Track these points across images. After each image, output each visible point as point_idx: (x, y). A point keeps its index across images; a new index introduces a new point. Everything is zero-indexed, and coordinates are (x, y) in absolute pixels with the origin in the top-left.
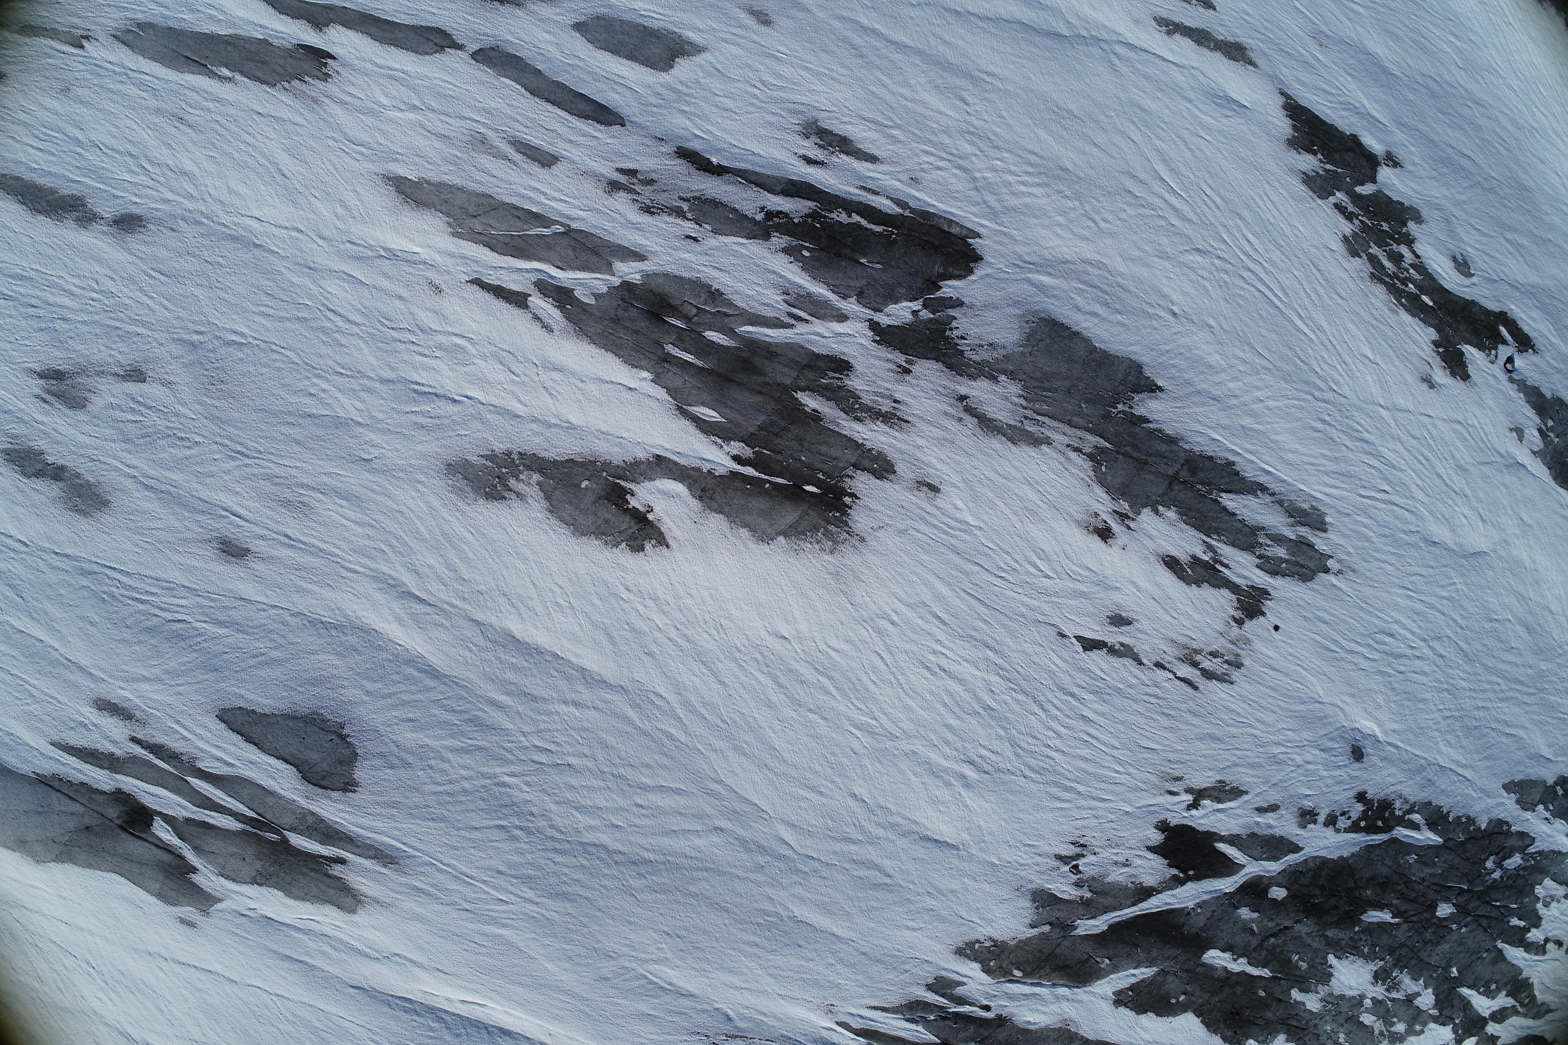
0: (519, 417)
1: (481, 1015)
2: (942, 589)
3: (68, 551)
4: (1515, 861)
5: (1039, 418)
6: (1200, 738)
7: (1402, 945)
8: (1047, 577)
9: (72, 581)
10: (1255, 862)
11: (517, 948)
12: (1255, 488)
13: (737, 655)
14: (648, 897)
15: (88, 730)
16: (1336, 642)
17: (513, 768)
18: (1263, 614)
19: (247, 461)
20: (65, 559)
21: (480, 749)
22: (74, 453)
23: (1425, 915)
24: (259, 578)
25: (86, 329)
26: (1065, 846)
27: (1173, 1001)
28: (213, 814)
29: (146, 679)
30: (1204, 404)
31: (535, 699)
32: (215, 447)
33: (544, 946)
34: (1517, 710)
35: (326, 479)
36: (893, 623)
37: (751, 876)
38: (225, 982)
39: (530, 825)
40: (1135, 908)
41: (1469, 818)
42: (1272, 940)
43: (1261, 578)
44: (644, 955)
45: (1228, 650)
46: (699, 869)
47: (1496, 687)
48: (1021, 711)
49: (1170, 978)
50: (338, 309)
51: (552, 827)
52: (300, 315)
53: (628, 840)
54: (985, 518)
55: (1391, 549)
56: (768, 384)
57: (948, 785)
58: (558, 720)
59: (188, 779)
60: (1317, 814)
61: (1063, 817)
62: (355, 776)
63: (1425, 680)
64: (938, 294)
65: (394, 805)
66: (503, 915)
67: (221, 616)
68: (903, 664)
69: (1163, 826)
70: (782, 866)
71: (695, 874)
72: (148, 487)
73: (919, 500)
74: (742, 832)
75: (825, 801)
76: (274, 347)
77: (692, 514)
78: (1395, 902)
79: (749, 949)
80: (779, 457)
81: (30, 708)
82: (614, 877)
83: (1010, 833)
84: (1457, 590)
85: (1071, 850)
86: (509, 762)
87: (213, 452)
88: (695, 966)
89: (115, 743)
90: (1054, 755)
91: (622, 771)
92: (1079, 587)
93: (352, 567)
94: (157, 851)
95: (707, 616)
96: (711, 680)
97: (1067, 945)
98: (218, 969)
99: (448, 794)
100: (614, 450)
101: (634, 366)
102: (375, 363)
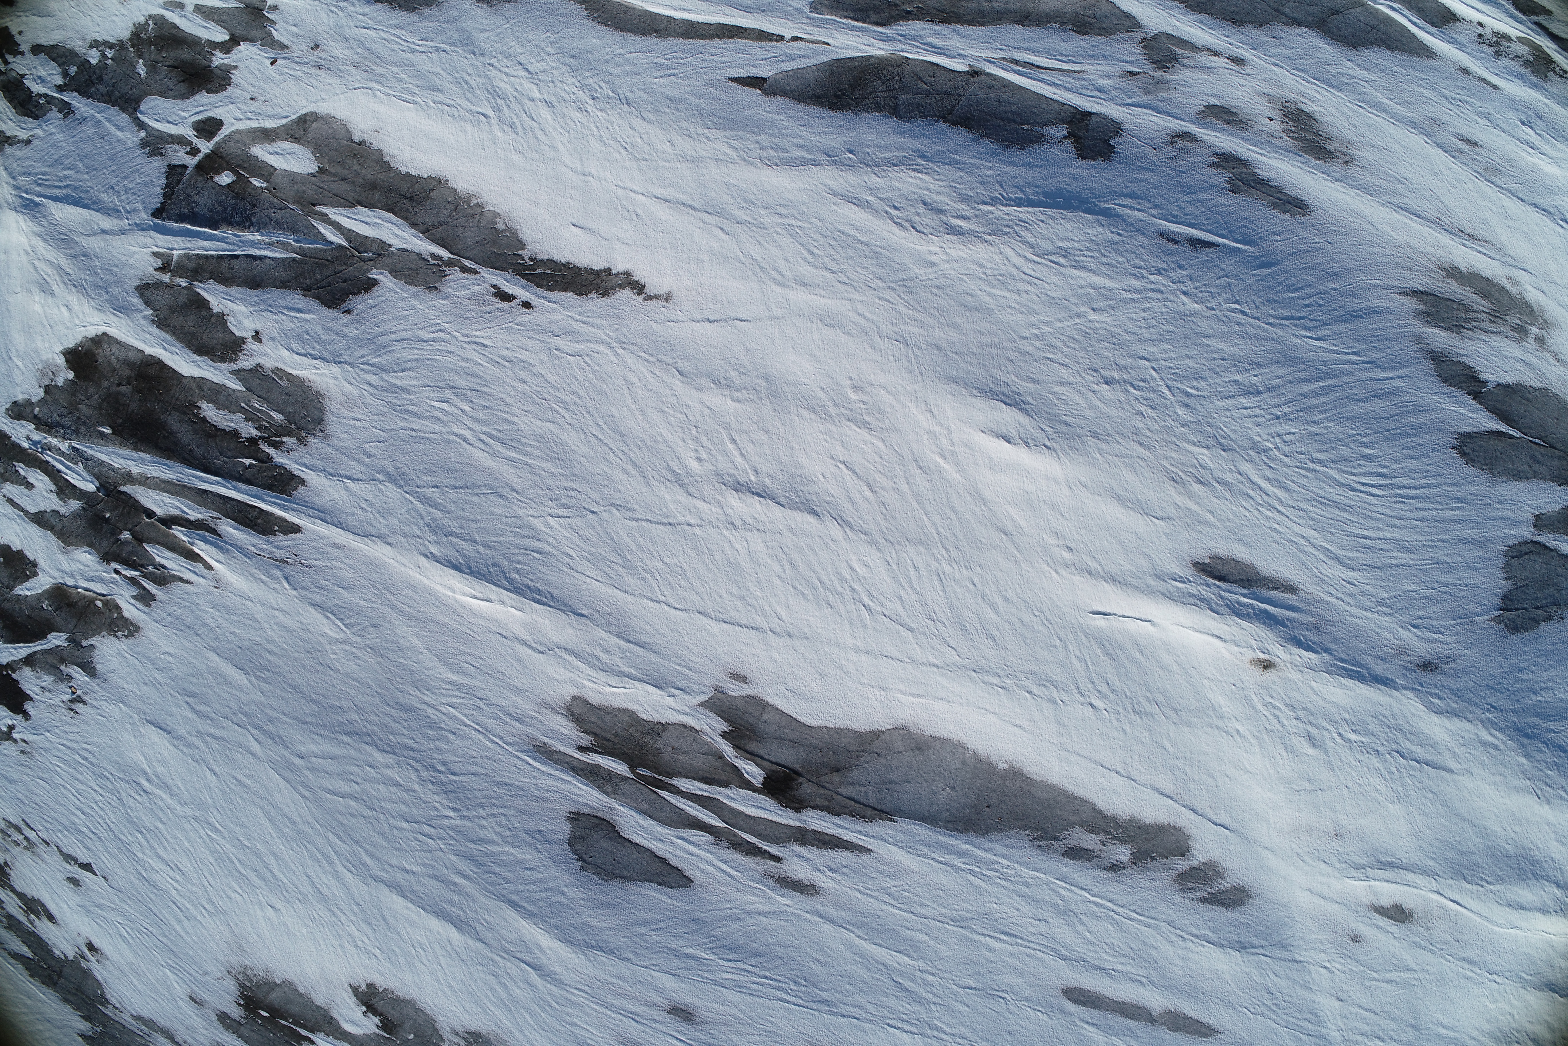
1: (476, 587)
2: (178, 927)
3: (842, 1019)
8: (119, 923)
9: (838, 996)
11: (440, 660)
13: (300, 897)
14: (345, 703)
15: (828, 866)
17: (446, 822)
20: (846, 1013)
21: (473, 841)
24: (659, 991)
26: (81, 712)
27: (1, 559)
28: (700, 793)
29: (763, 914)
31: (436, 877)
33: (419, 662)
36: (204, 908)
37: (275, 715)
38: (711, 612)
44: (347, 648)
45: (10, 846)
46: (311, 724)
48: (120, 826)
49: (6, 583)
51: (417, 770)
53: (362, 754)
54: (161, 974)
57: (157, 776)
58: (417, 859)
59: (722, 825)
61: (85, 737)
62: (570, 826)
65: (538, 799)
66: (451, 693)
67: (692, 963)
68: (195, 875)
69: (26, 715)
70: (256, 721)
71: (314, 721)
73: (200, 994)
74: (285, 752)
75: (233, 773)
77: (336, 1008)
79: (274, 649)
80: (286, 1038)
81: (893, 883)
82: (370, 723)
83: (115, 729)
85: (78, 708)
86: (452, 828)
88: (310, 635)
89: (799, 856)
90: (97, 788)
91: (370, 814)
92: (100, 912)
93: (581, 993)
94: (762, 752)
95: (322, 929)
96: (316, 880)
97: (71, 627)
98: (716, 628)
99: (496, 806)
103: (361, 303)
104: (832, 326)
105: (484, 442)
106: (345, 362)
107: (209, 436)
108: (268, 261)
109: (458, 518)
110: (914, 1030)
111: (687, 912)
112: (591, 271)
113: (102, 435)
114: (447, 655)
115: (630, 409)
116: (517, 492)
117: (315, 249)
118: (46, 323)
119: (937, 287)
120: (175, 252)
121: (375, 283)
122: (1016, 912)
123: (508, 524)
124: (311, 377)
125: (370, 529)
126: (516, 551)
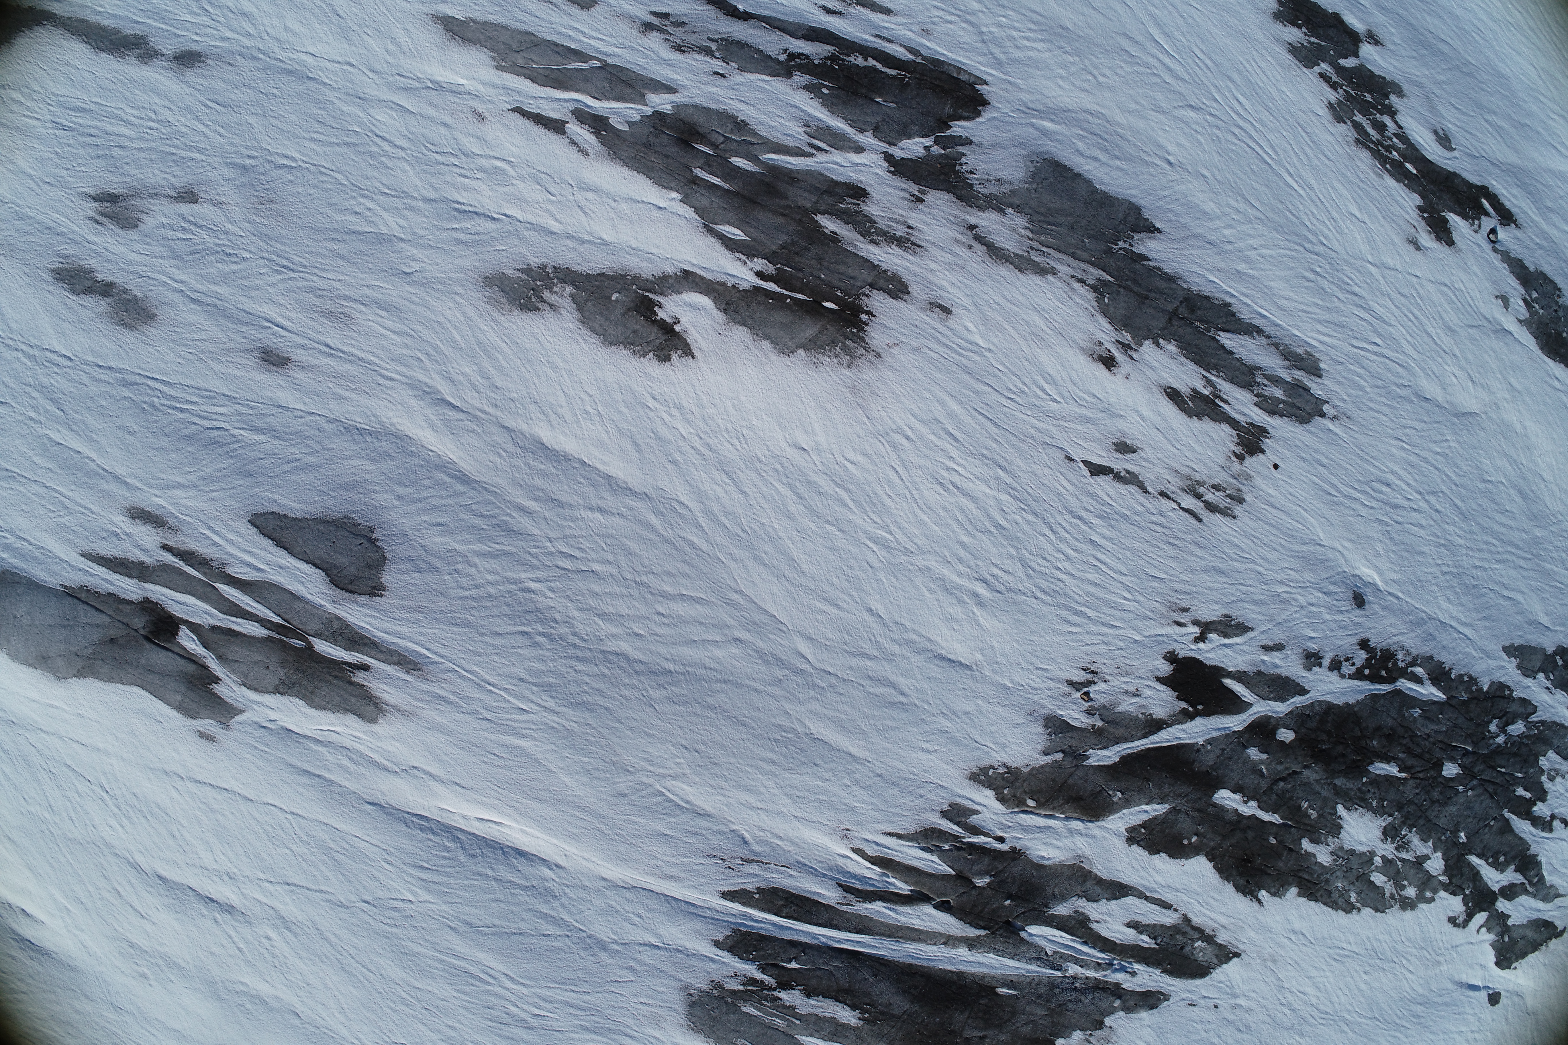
0: (554, 233)
1: (497, 834)
2: (954, 406)
3: (112, 364)
4: (1517, 728)
5: (1044, 249)
6: (1206, 570)
7: (1410, 802)
8: (1054, 401)
9: (114, 393)
10: (1262, 702)
11: (536, 760)
12: (1251, 330)
13: (758, 465)
14: (668, 708)
15: (120, 540)
16: (1334, 486)
17: (539, 574)
18: (1263, 452)
19: (292, 275)
20: (108, 372)
21: (506, 554)
22: (123, 270)
23: (1432, 772)
24: (297, 386)
25: (143, 155)
26: (1076, 671)
27: (1185, 842)
28: (239, 620)
29: (180, 486)
30: (1200, 247)
31: (561, 505)
32: (261, 262)
33: (563, 758)
34: (1513, 573)
35: (367, 291)
36: (907, 438)
37: (769, 689)
38: (241, 801)
39: (553, 631)
40: (1145, 741)
41: (1470, 677)
42: (1282, 784)
43: (1259, 417)
44: (661, 771)
45: (1230, 484)
46: (718, 681)
47: (1492, 548)
48: (1031, 532)
49: (1182, 817)
50: (385, 135)
51: (574, 634)
52: (349, 140)
53: (649, 650)
54: (995, 340)
55: (1384, 400)
56: (789, 207)
57: (961, 602)
58: (584, 526)
59: (217, 585)
60: (1322, 658)
61: (1074, 641)
62: (382, 580)
63: (1422, 533)
64: (949, 133)
65: (419, 609)
66: (523, 725)
67: (259, 423)
68: (917, 479)
69: (1171, 657)
70: (800, 680)
71: (714, 686)
72: (194, 301)
73: (932, 320)
74: (761, 644)
75: (842, 614)
76: (323, 170)
77: (716, 326)
78: (1401, 755)
79: (765, 766)
80: (800, 274)
81: (63, 520)
82: (634, 687)
83: (1023, 655)
84: (1450, 447)
85: (1080, 676)
86: (534, 567)
87: (260, 267)
88: (713, 783)
89: (145, 551)
90: (1064, 577)
91: (644, 578)
92: (1084, 411)
93: (389, 374)
94: (180, 661)
95: (729, 426)
96: (732, 488)
97: (1079, 774)
98: (234, 786)
99: (473, 599)
100: (644, 264)
101: (664, 187)
102: (419, 183)
105: (490, 976)
107: (847, 991)
109: (518, 904)
110: (48, 355)
111: (258, 485)
113: (1012, 986)
114: (528, 765)
115: (339, 991)
116: (450, 927)
123: (458, 896)
125: (629, 895)
126: (448, 870)
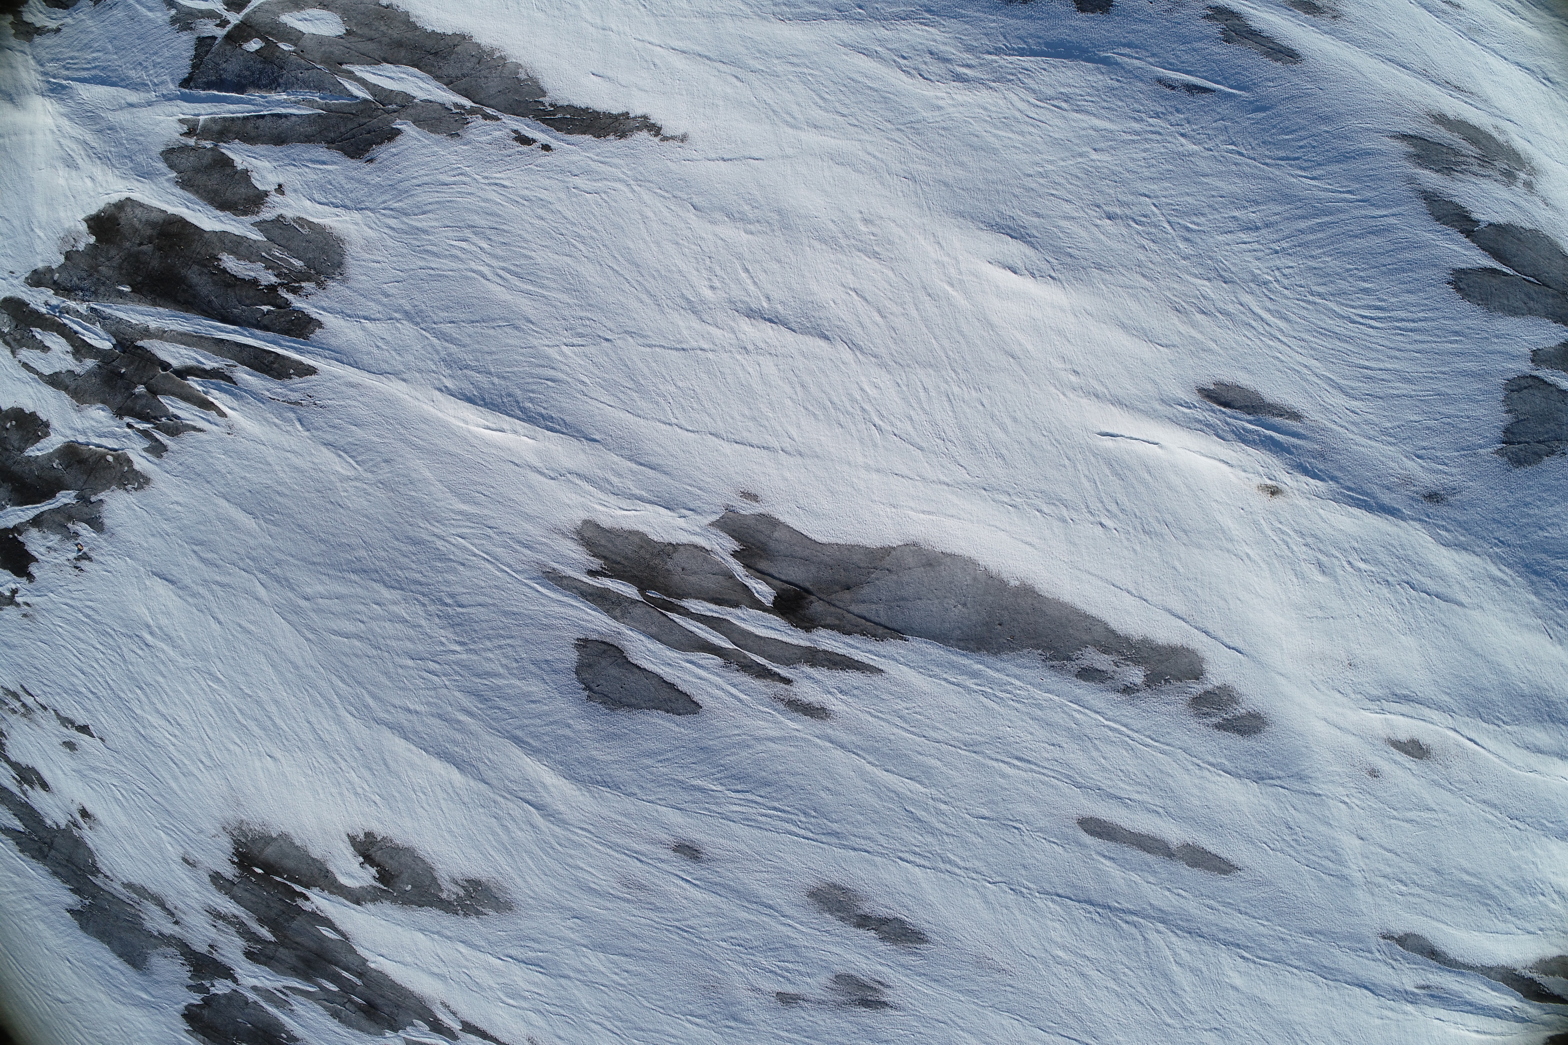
0: (461, 942)
1: (490, 417)
2: (174, 785)
3: (852, 853)
5: (131, 903)
6: (15, 646)
8: (114, 786)
9: (848, 827)
11: (452, 491)
12: (8, 832)
13: (300, 745)
14: (354, 541)
15: (838, 688)
17: (452, 657)
19: (677, 924)
20: (857, 846)
21: (478, 676)
22: (848, 939)
24: (664, 826)
26: (87, 569)
27: (14, 423)
28: (709, 614)
29: (772, 740)
30: (44, 896)
31: (439, 716)
32: (708, 938)
33: (430, 494)
35: (609, 905)
36: (202, 762)
37: (283, 557)
38: (722, 433)
40: (42, 510)
44: (358, 484)
46: (319, 564)
48: (121, 684)
49: (17, 445)
50: (611, 1034)
51: (424, 605)
52: (642, 1033)
53: (369, 591)
54: (154, 835)
56: (294, 949)
57: (160, 628)
58: (422, 697)
59: (731, 646)
61: (89, 594)
62: (577, 653)
64: (202, 996)
65: (546, 627)
66: (461, 523)
67: (699, 795)
68: (194, 729)
69: (30, 578)
70: (264, 565)
71: (321, 560)
72: (770, 907)
73: (193, 854)
74: (291, 595)
75: (237, 620)
76: (662, 1011)
77: (333, 859)
79: (284, 490)
80: (280, 896)
81: (904, 705)
82: (378, 559)
83: (120, 583)
85: (83, 565)
86: (457, 663)
87: (709, 933)
88: (321, 474)
89: (809, 677)
90: (99, 646)
91: (375, 653)
92: (95, 776)
93: (584, 833)
94: (773, 571)
95: (321, 777)
96: (317, 726)
97: (80, 483)
98: (727, 448)
99: (503, 636)
100: (389, 912)
101: (381, 972)
102: (576, 992)
103: (383, 152)
104: (842, 164)
105: (501, 277)
106: (366, 209)
107: (228, 286)
108: (293, 119)
109: (473, 351)
110: (927, 863)
111: (695, 740)
112: (610, 116)
113: (121, 294)
114: (458, 486)
115: (645, 242)
116: (533, 323)
117: (340, 104)
118: (69, 194)
119: (944, 129)
120: (201, 117)
121: (398, 132)
122: (1029, 737)
123: (523, 355)
124: (332, 224)
125: (385, 367)
126: (531, 380)
